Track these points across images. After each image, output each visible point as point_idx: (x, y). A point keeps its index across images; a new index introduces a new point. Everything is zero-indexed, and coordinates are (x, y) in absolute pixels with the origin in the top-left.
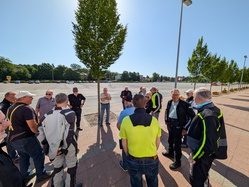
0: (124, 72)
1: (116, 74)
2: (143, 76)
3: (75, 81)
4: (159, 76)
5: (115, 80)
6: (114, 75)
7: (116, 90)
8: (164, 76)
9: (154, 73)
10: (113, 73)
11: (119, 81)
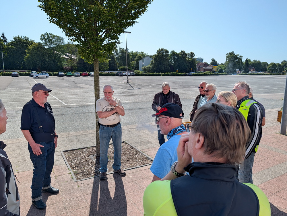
0: (159, 52)
1: (142, 56)
2: (202, 60)
3: (51, 73)
4: (241, 60)
5: (138, 70)
6: (136, 58)
7: (141, 93)
8: (252, 61)
9: (230, 54)
10: (135, 55)
11: (148, 72)
